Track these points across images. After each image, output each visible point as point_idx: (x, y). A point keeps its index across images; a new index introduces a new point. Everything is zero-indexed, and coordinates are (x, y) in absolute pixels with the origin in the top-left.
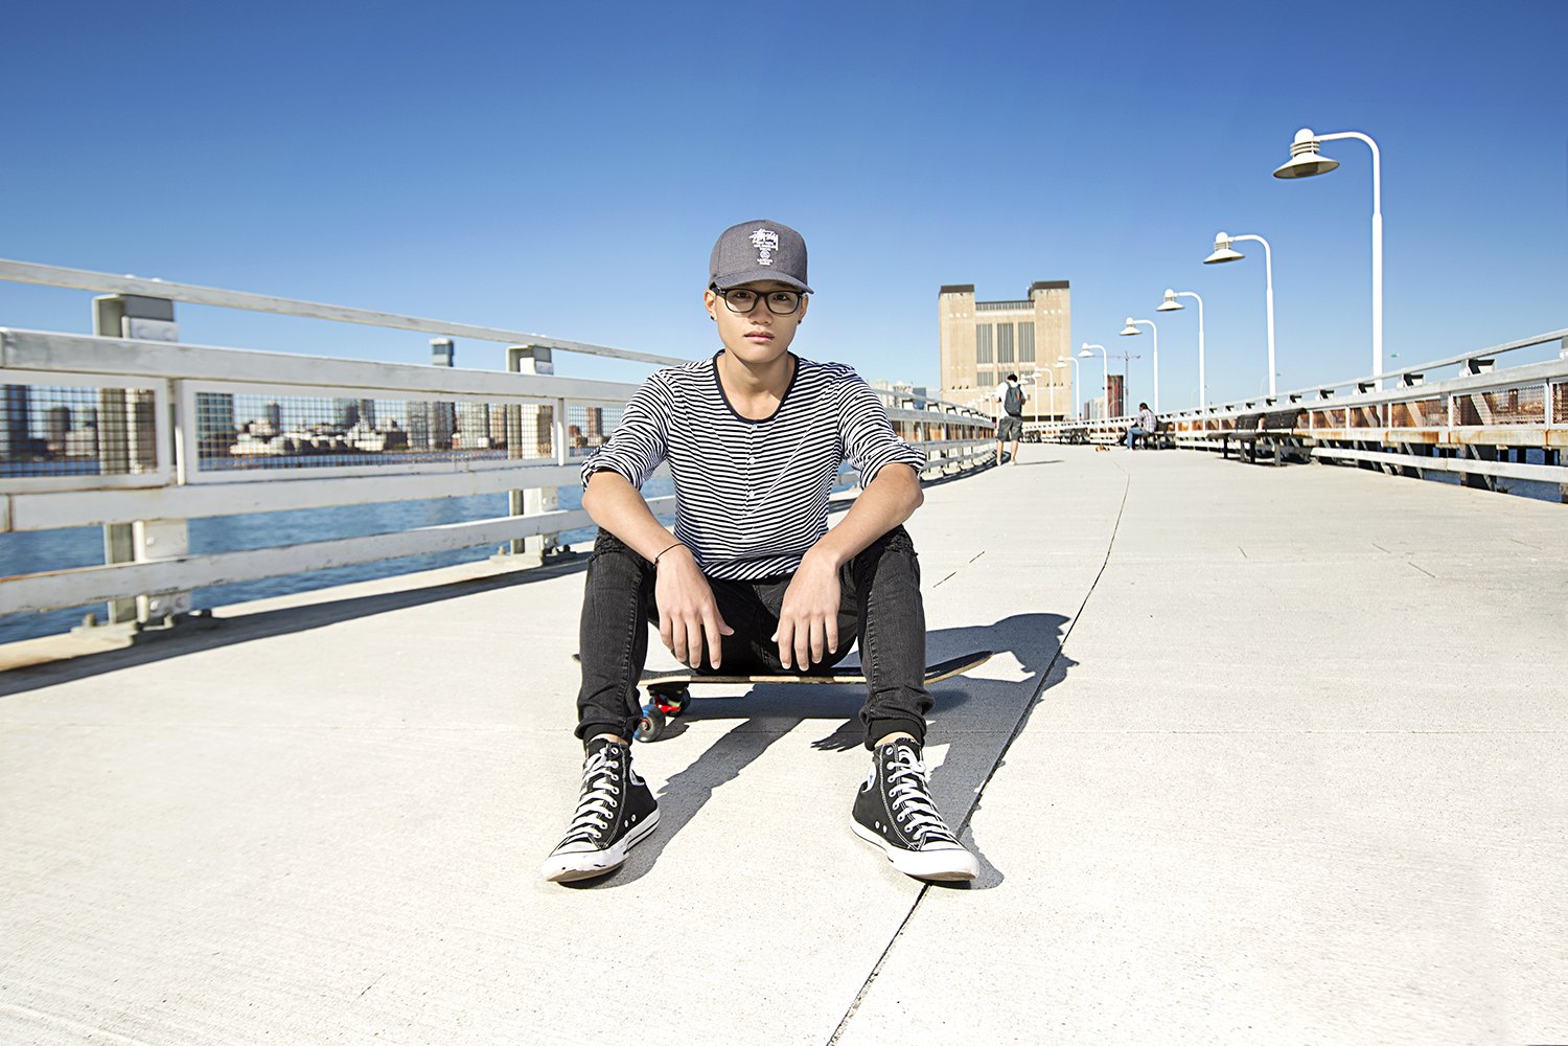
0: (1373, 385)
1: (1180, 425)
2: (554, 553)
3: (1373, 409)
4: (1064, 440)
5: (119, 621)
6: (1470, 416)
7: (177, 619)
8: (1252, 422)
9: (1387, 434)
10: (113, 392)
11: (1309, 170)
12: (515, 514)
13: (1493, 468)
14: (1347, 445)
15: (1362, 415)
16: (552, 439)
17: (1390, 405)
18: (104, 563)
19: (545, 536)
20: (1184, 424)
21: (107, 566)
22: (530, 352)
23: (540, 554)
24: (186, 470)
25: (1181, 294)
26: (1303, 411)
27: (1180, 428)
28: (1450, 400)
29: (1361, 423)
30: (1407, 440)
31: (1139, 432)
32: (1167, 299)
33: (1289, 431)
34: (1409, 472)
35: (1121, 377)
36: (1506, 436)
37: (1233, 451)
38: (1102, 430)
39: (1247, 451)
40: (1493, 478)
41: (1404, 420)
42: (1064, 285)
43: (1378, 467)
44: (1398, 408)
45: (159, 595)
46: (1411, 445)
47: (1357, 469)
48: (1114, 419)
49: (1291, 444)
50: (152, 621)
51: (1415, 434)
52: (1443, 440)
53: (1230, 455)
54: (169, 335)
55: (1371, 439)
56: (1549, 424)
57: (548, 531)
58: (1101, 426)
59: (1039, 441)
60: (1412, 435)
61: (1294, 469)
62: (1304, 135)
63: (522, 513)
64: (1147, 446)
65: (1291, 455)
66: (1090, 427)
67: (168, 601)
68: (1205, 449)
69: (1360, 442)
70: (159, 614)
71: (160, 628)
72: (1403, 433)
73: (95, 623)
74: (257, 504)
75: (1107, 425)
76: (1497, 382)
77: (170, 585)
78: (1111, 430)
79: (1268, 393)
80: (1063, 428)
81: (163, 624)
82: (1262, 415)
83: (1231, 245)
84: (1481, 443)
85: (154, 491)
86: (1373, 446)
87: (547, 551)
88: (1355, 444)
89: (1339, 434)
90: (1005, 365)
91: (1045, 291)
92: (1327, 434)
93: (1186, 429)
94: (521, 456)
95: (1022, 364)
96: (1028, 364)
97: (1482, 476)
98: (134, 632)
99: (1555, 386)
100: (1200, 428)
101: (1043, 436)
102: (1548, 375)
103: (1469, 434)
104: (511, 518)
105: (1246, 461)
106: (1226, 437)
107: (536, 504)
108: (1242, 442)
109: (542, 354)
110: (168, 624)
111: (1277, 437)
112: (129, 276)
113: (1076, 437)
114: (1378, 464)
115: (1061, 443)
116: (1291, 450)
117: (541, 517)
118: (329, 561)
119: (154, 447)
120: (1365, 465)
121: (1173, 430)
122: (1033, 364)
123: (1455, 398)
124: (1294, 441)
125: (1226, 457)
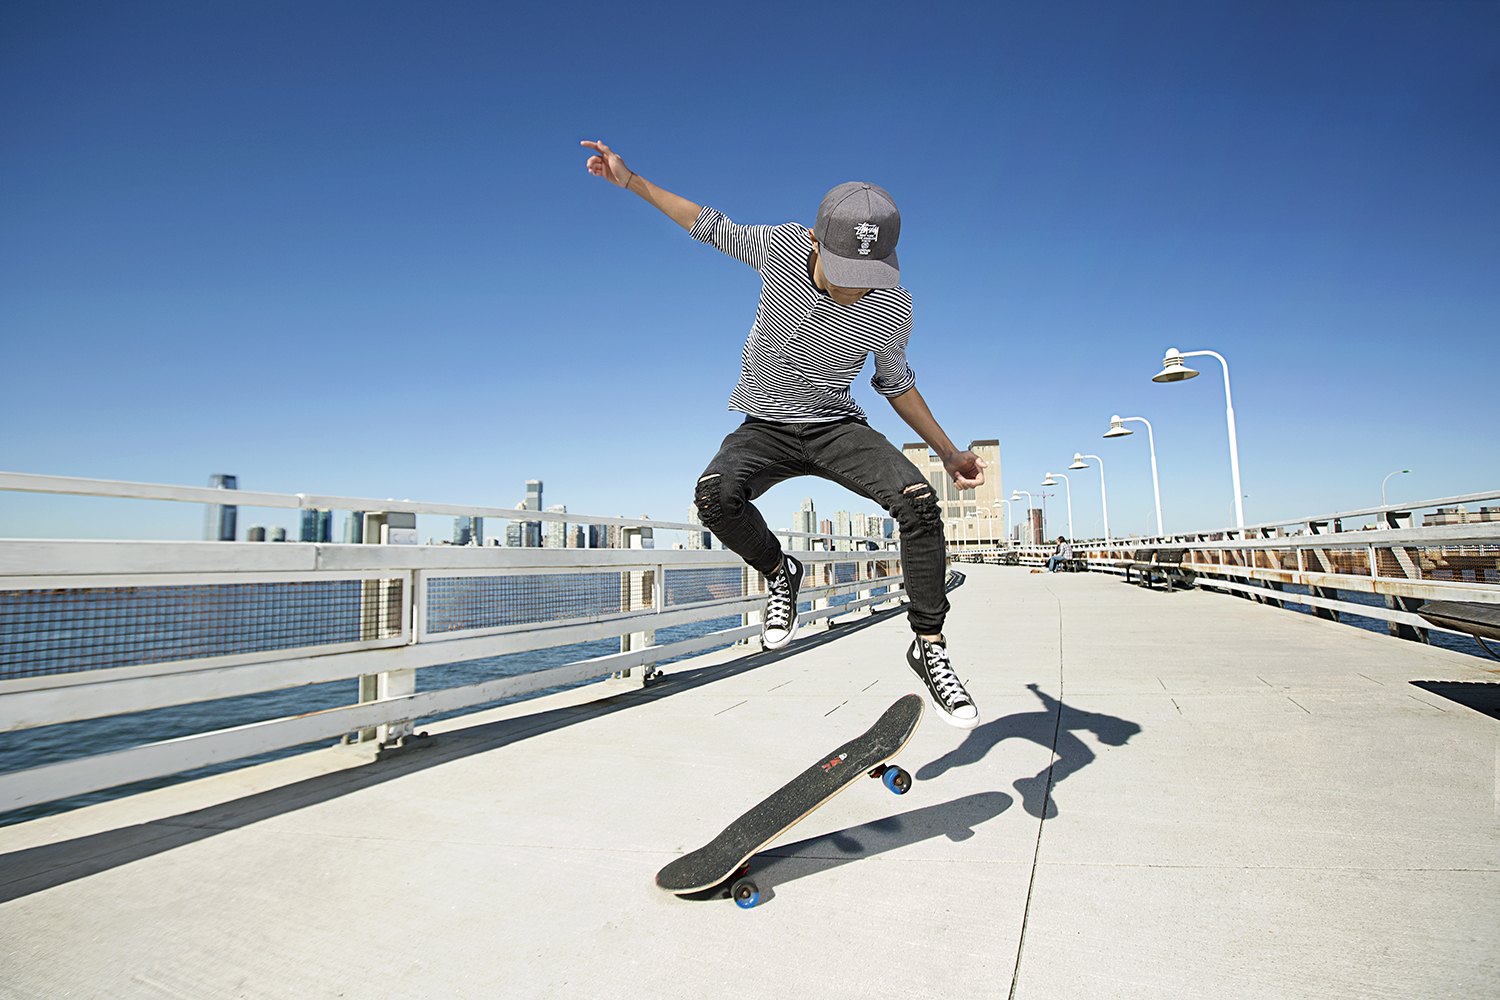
0: (1238, 533)
1: (1091, 553)
2: (652, 677)
3: (1239, 551)
4: (1001, 562)
5: (365, 740)
6: (1314, 565)
7: (405, 740)
8: (1148, 555)
9: (1252, 572)
10: (372, 582)
11: (1178, 376)
12: (624, 651)
13: (1336, 605)
14: (1222, 577)
15: (1231, 556)
16: (653, 595)
17: (1253, 551)
18: (357, 702)
19: (646, 665)
20: (1094, 553)
21: (360, 704)
22: (638, 531)
23: (642, 679)
24: (418, 633)
25: (1087, 457)
26: (1186, 550)
27: (1091, 556)
28: (1299, 552)
29: (1232, 562)
30: (1269, 578)
31: (1060, 559)
32: (1076, 460)
33: (1177, 565)
34: (1271, 602)
35: (1040, 511)
36: (1343, 583)
37: (1133, 576)
38: (1029, 555)
39: (1145, 576)
40: (1336, 612)
41: (1264, 563)
42: (995, 443)
43: (1246, 596)
44: (1259, 554)
45: (396, 723)
46: (1272, 582)
47: (1231, 596)
48: (1038, 546)
49: (1179, 574)
50: (389, 742)
51: (1275, 574)
52: (1296, 580)
53: (1132, 579)
54: (412, 538)
55: (1240, 575)
56: (1375, 576)
57: (648, 662)
58: (1029, 551)
59: (982, 562)
60: (1273, 574)
61: (1182, 593)
62: (1172, 353)
63: (629, 650)
64: (1066, 569)
65: (1178, 581)
66: (1020, 551)
67: (401, 727)
68: (1111, 573)
69: (1231, 576)
70: (394, 737)
71: (394, 747)
72: (1265, 573)
73: (349, 742)
74: (462, 655)
75: (1034, 551)
76: (1332, 542)
77: (403, 717)
78: (1037, 555)
79: (1158, 534)
80: (1000, 553)
81: (396, 743)
82: (1155, 551)
83: (1123, 425)
84: (1325, 586)
85: (399, 649)
86: (1241, 580)
87: (647, 676)
88: (1228, 577)
89: (1215, 569)
90: (953, 502)
91: (981, 447)
92: (1207, 567)
93: (1096, 556)
94: (629, 609)
95: (965, 501)
96: (970, 501)
97: (1328, 610)
98: (378, 751)
99: (1376, 549)
100: (1106, 557)
101: (985, 558)
102: (1371, 541)
103: (1314, 578)
104: (622, 654)
105: (1144, 586)
106: (1128, 566)
107: (640, 643)
108: (1141, 571)
109: (646, 533)
110: (399, 744)
111: (1169, 570)
112: (390, 500)
113: (1011, 560)
114: (1246, 593)
115: (999, 564)
116: (1179, 578)
117: (644, 651)
118: (505, 693)
119: (400, 618)
120: (1236, 593)
121: (1085, 557)
122: (974, 501)
123: (1302, 550)
124: (1180, 571)
125: (1128, 582)
